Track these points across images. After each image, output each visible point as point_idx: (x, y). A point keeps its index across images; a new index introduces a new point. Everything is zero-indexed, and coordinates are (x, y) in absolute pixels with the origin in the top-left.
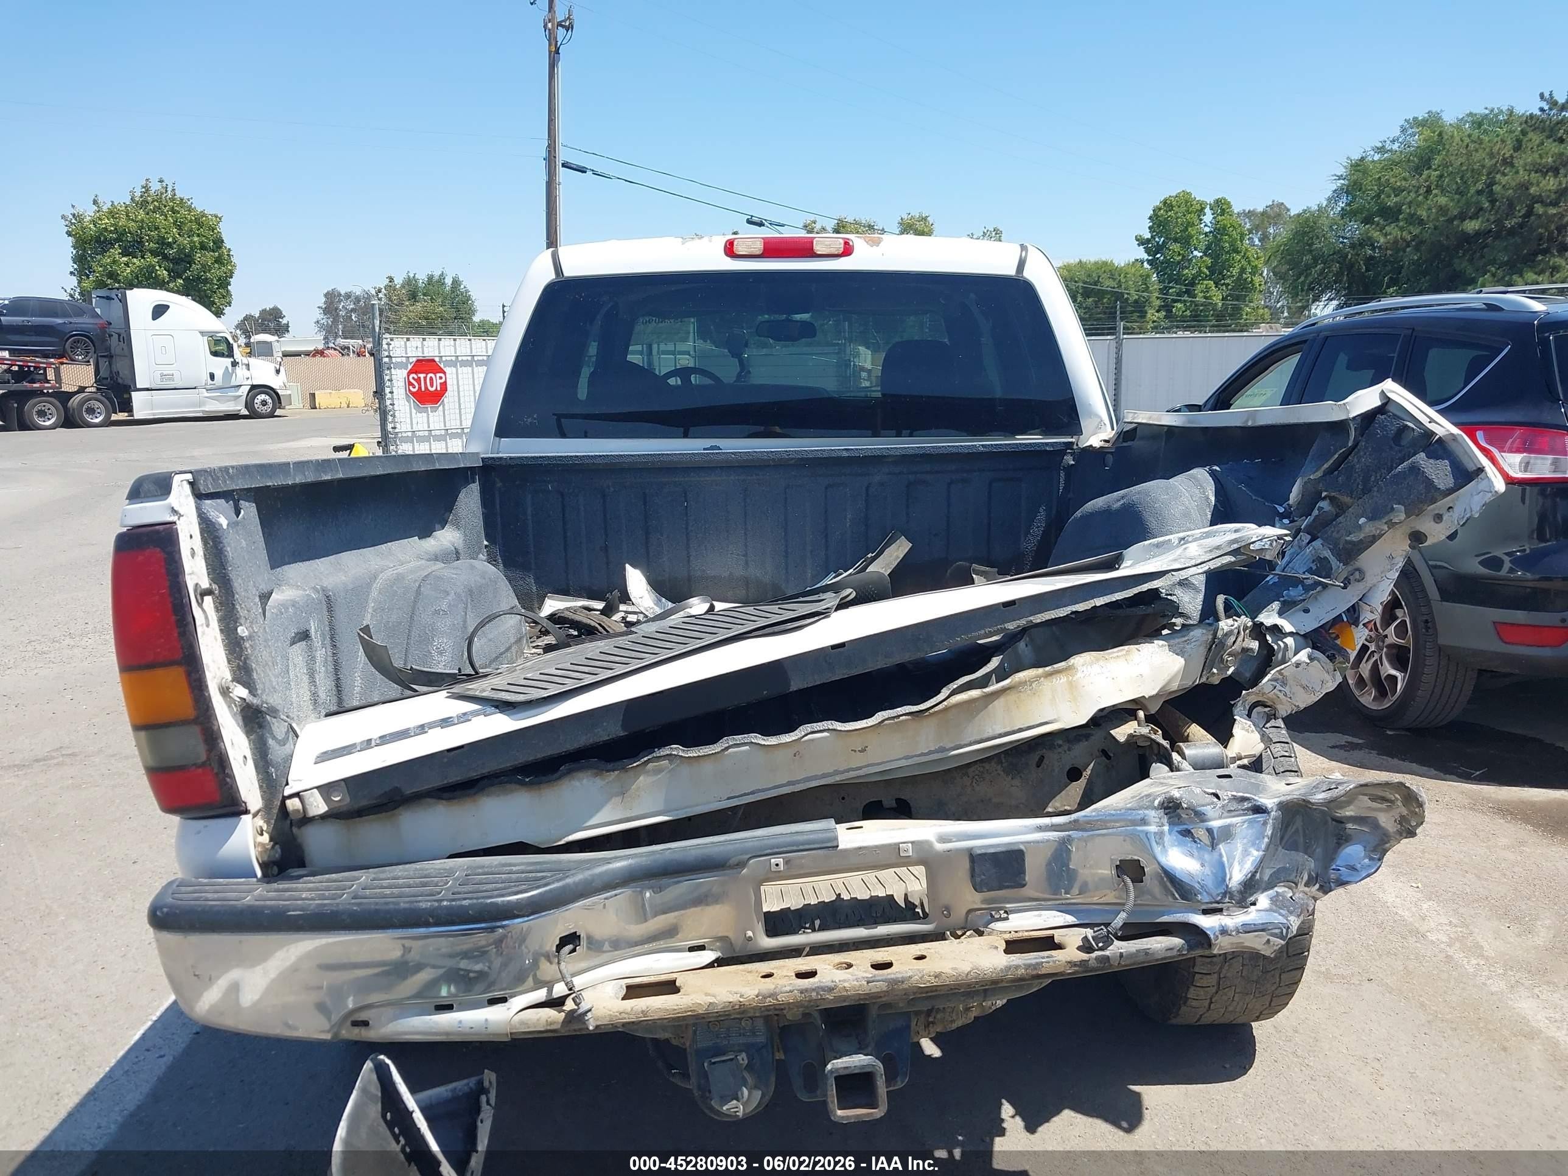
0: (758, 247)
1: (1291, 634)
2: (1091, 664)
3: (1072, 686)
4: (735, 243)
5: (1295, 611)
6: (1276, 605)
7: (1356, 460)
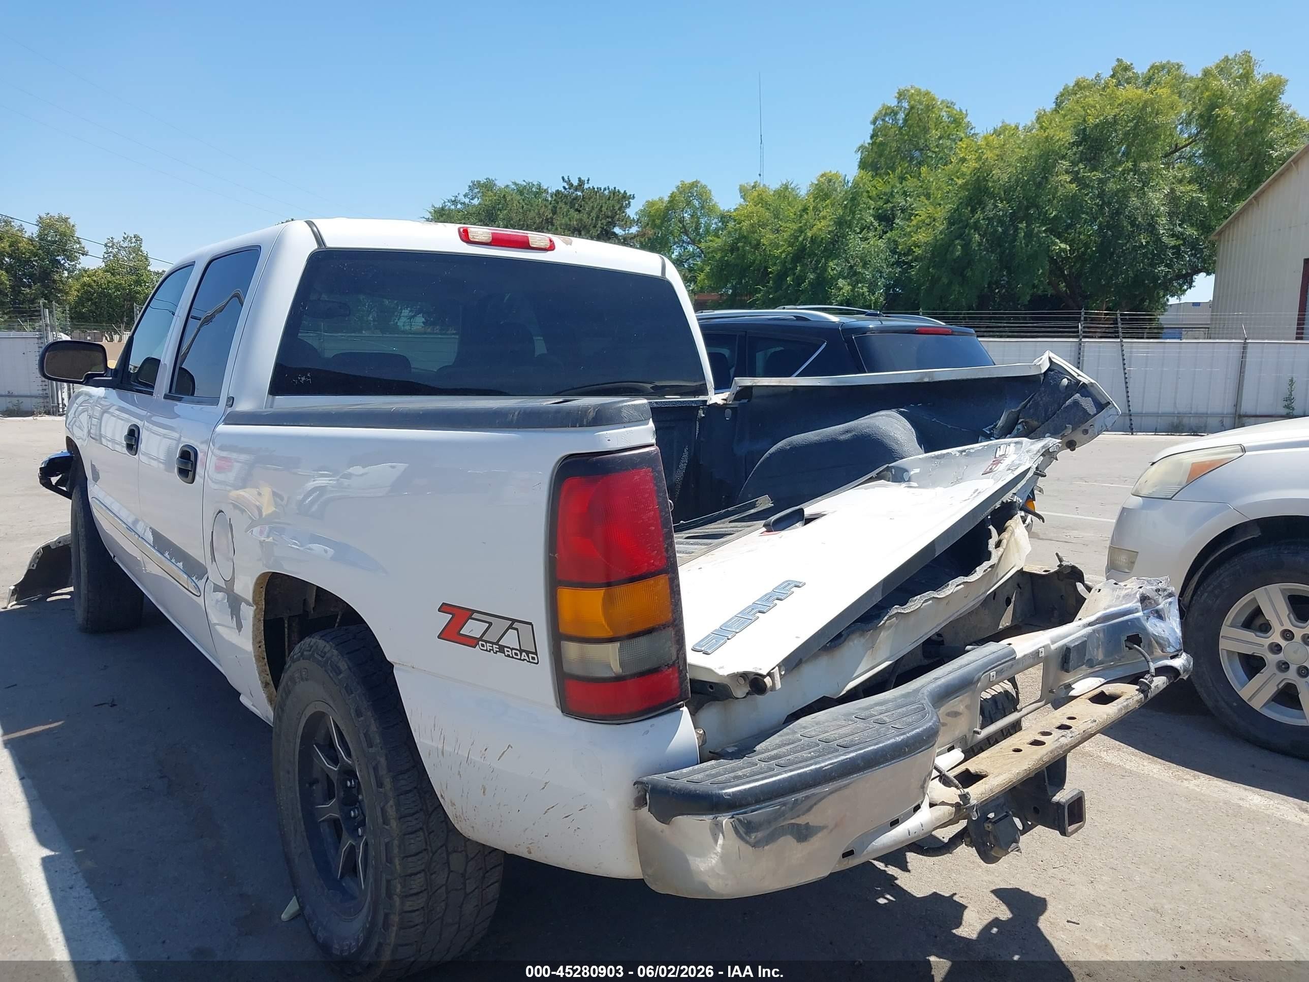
7: (1039, 399)
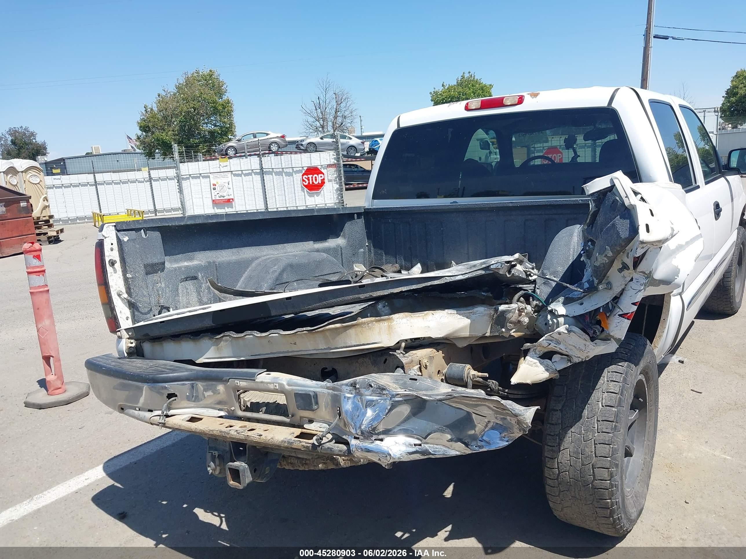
0: (479, 105)
1: (562, 316)
2: (402, 318)
3: (390, 327)
4: (469, 104)
5: (575, 304)
6: (561, 299)
